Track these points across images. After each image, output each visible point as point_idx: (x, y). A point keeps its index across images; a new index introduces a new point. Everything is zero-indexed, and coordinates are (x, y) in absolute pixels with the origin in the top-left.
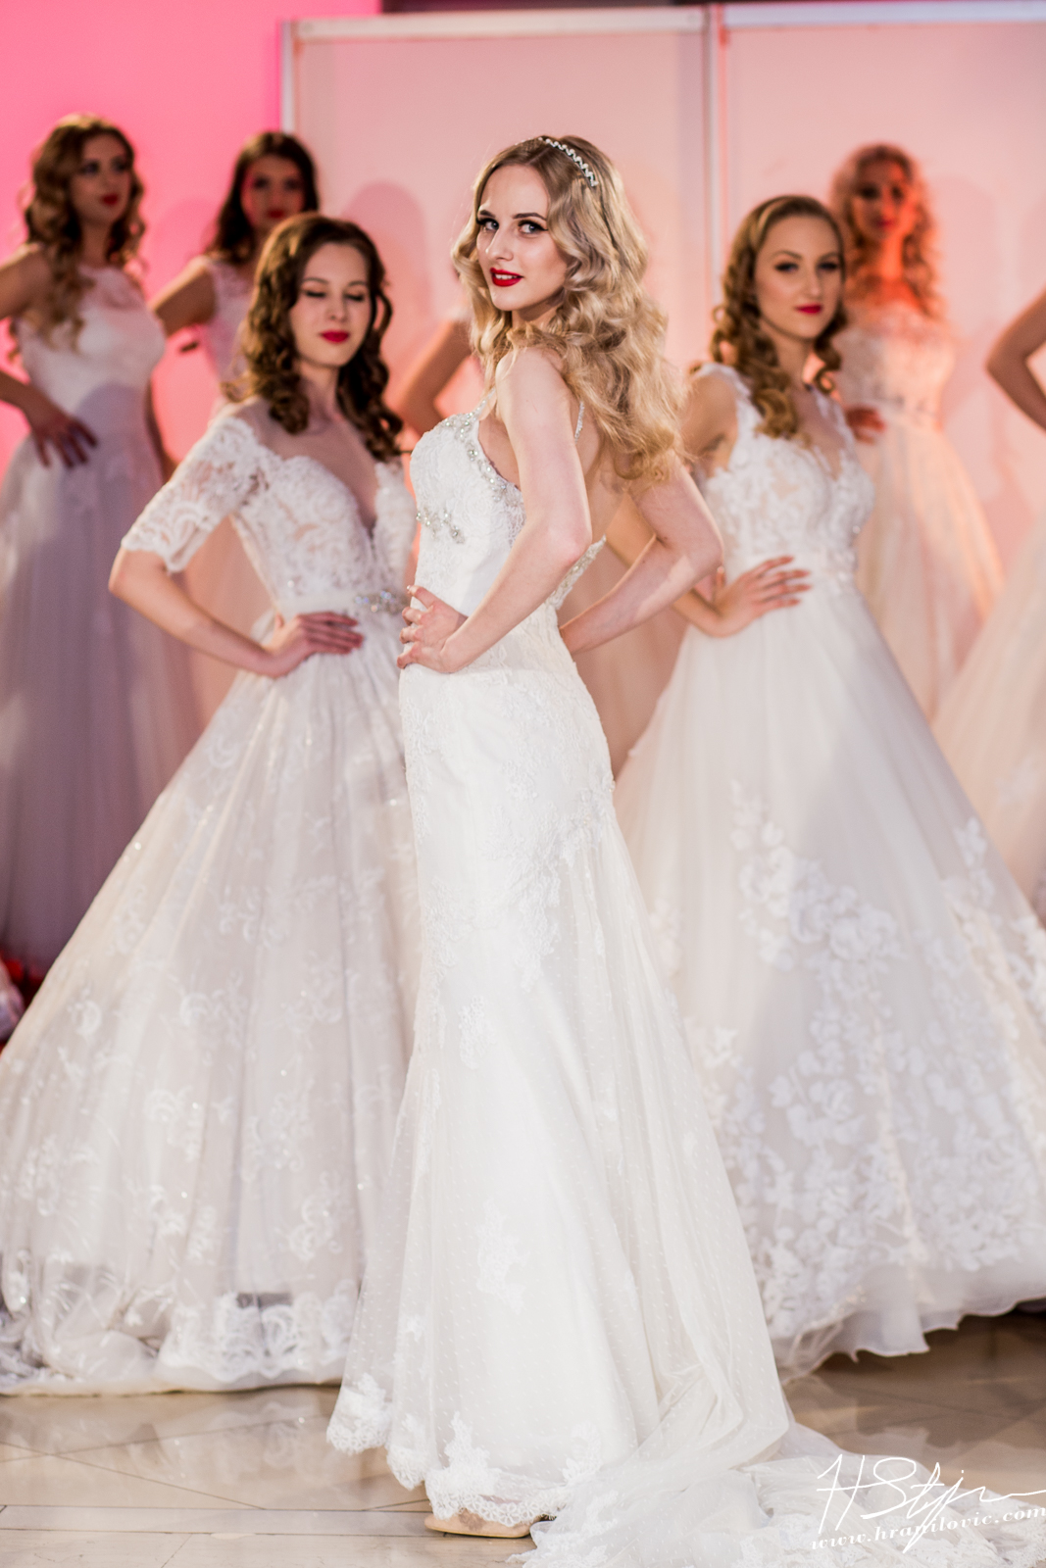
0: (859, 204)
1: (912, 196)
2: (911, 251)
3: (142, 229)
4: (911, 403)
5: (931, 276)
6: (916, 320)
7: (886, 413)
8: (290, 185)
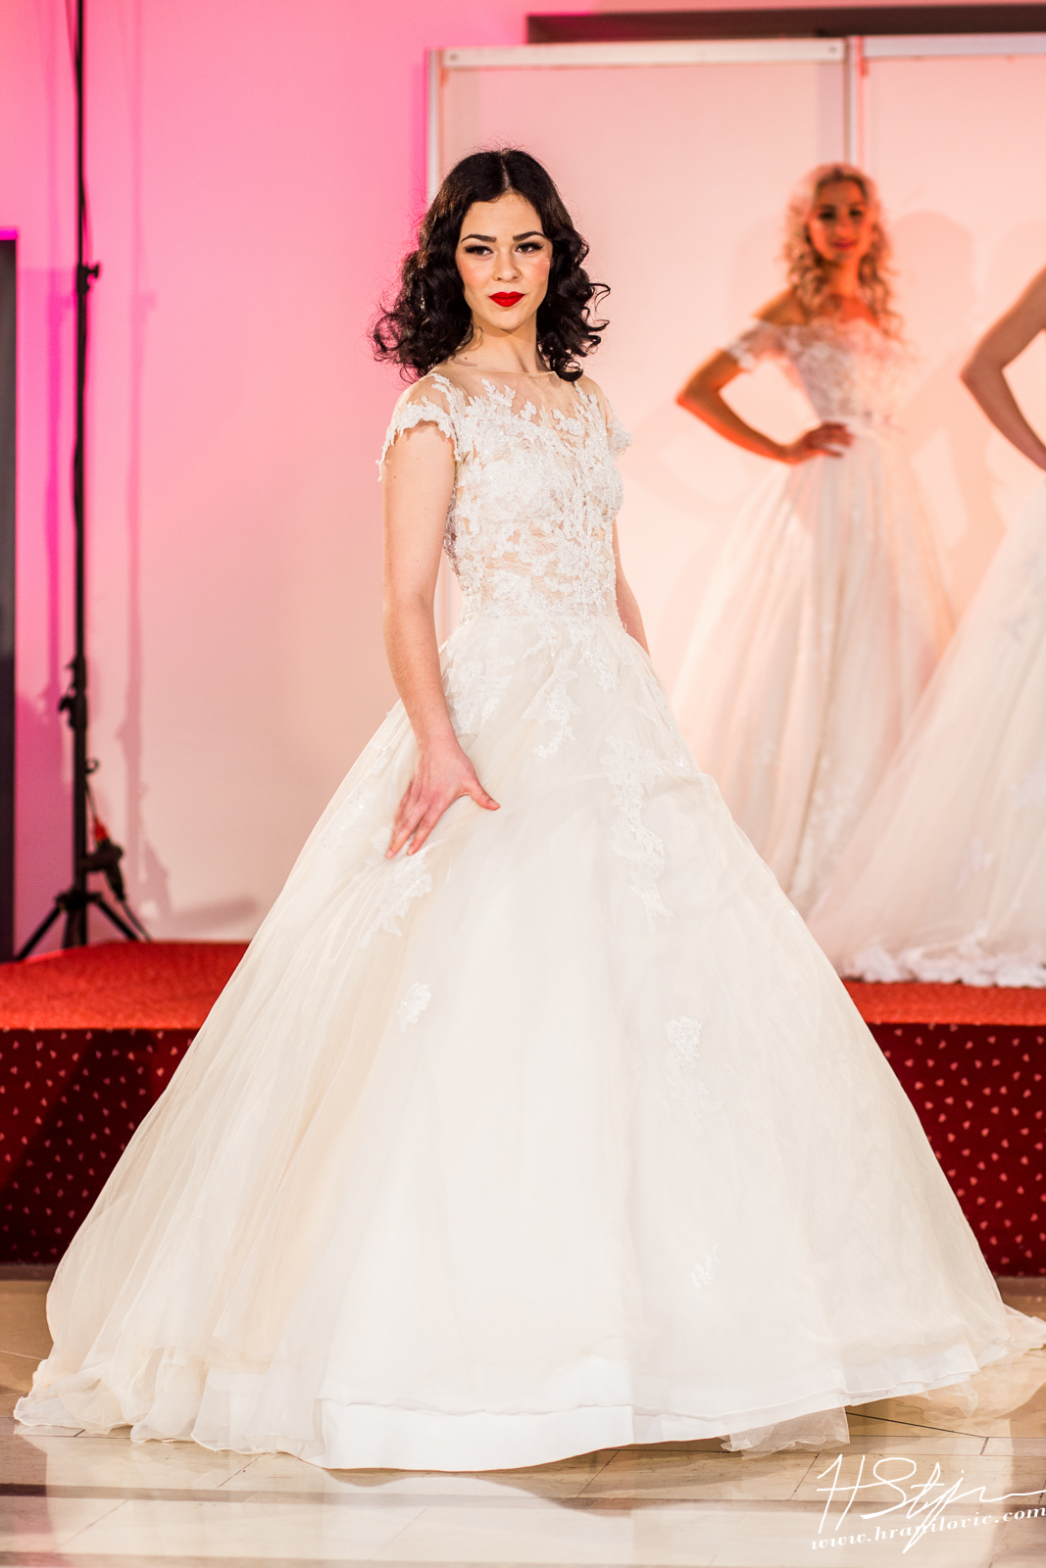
2: (867, 270)
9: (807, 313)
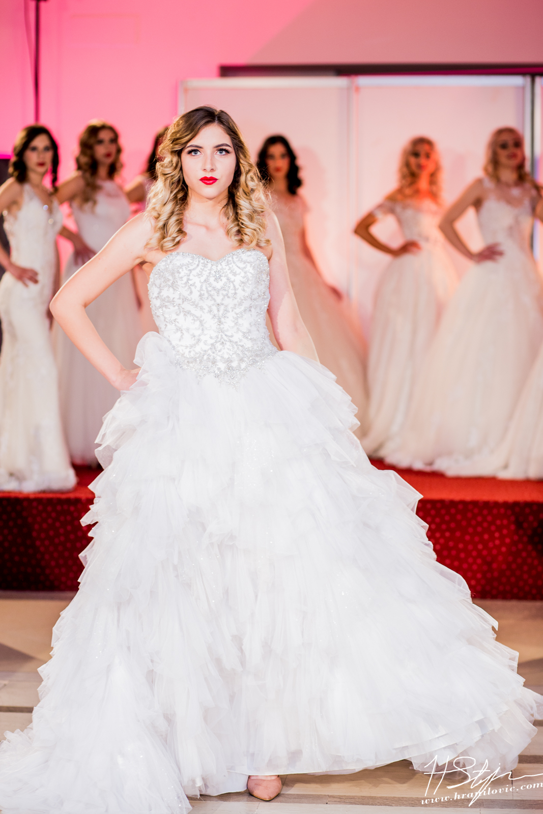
0: (413, 160)
3: (122, 166)
5: (440, 189)
7: (422, 243)
9: (406, 197)
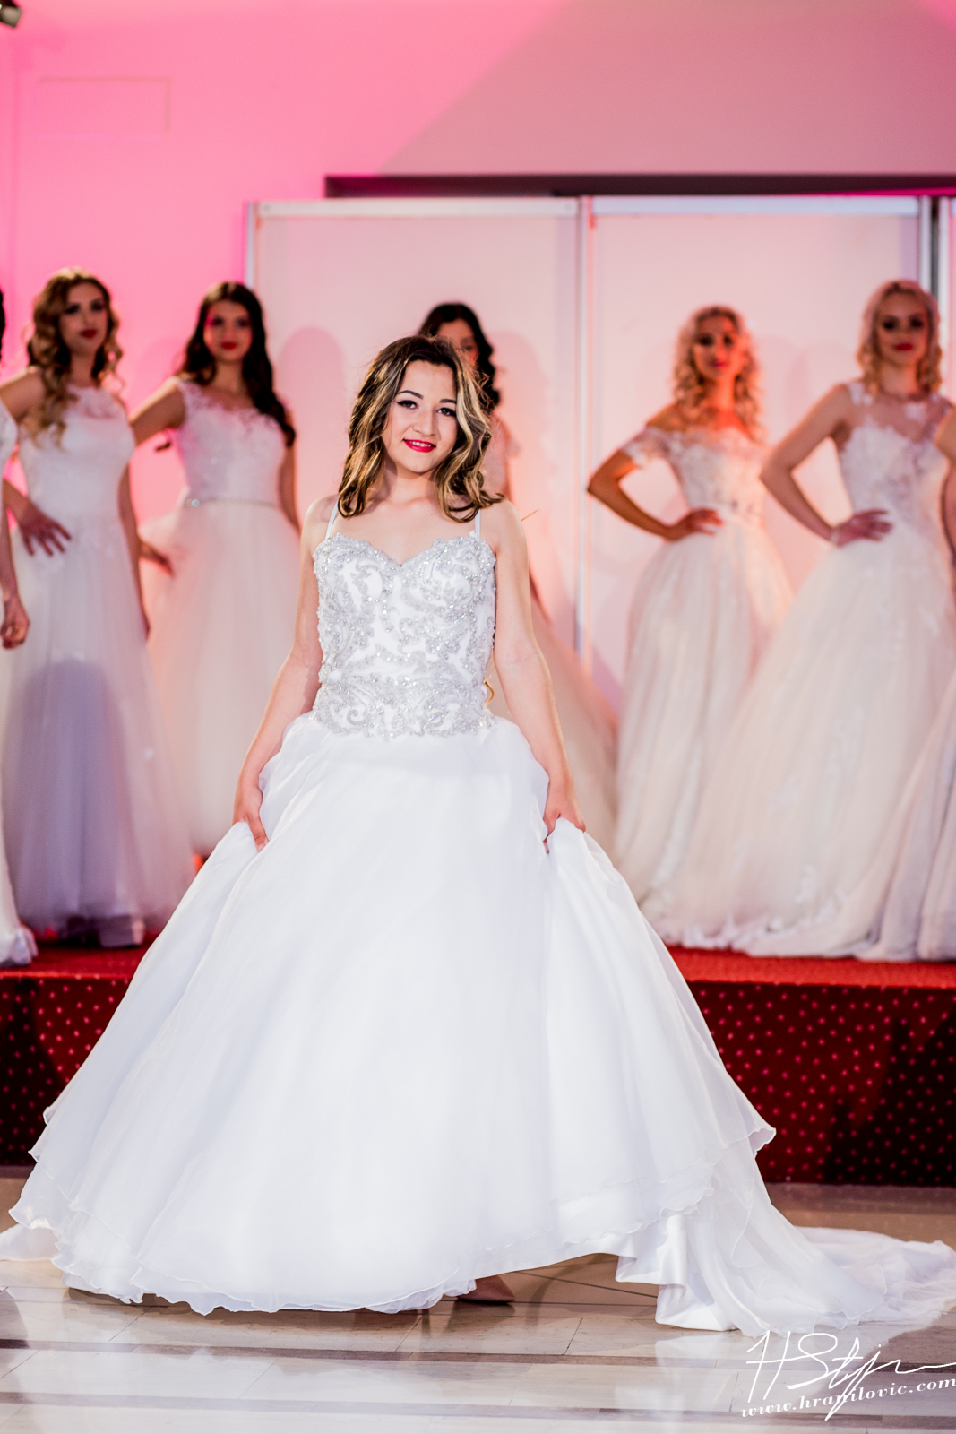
1: (741, 344)
2: (740, 389)
3: (119, 355)
4: (742, 506)
5: (756, 409)
6: (744, 442)
7: (723, 512)
8: (242, 323)
